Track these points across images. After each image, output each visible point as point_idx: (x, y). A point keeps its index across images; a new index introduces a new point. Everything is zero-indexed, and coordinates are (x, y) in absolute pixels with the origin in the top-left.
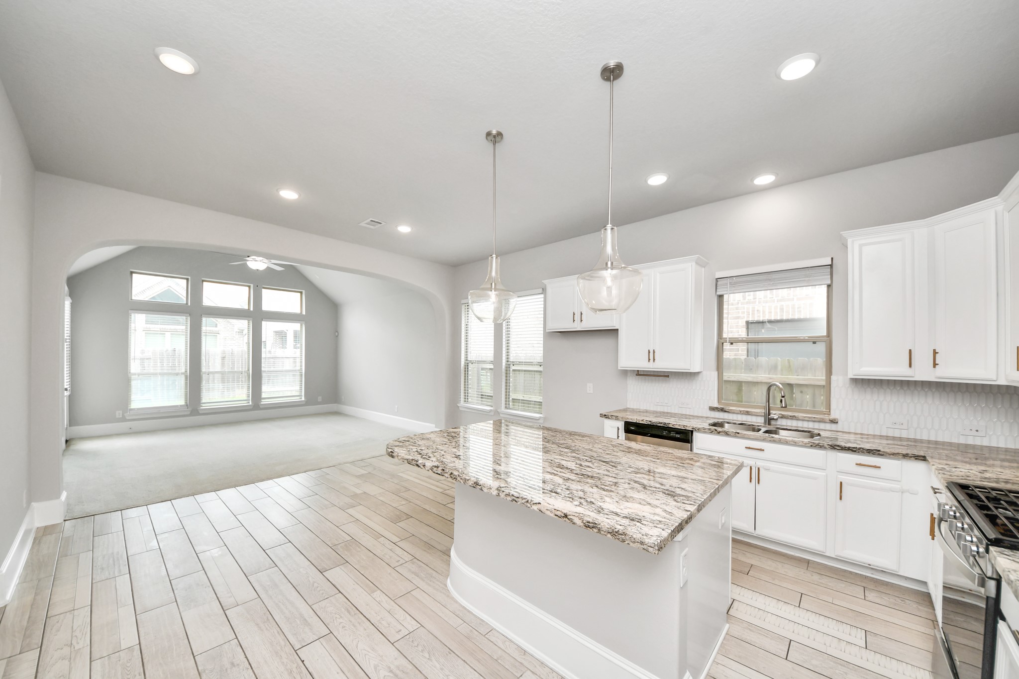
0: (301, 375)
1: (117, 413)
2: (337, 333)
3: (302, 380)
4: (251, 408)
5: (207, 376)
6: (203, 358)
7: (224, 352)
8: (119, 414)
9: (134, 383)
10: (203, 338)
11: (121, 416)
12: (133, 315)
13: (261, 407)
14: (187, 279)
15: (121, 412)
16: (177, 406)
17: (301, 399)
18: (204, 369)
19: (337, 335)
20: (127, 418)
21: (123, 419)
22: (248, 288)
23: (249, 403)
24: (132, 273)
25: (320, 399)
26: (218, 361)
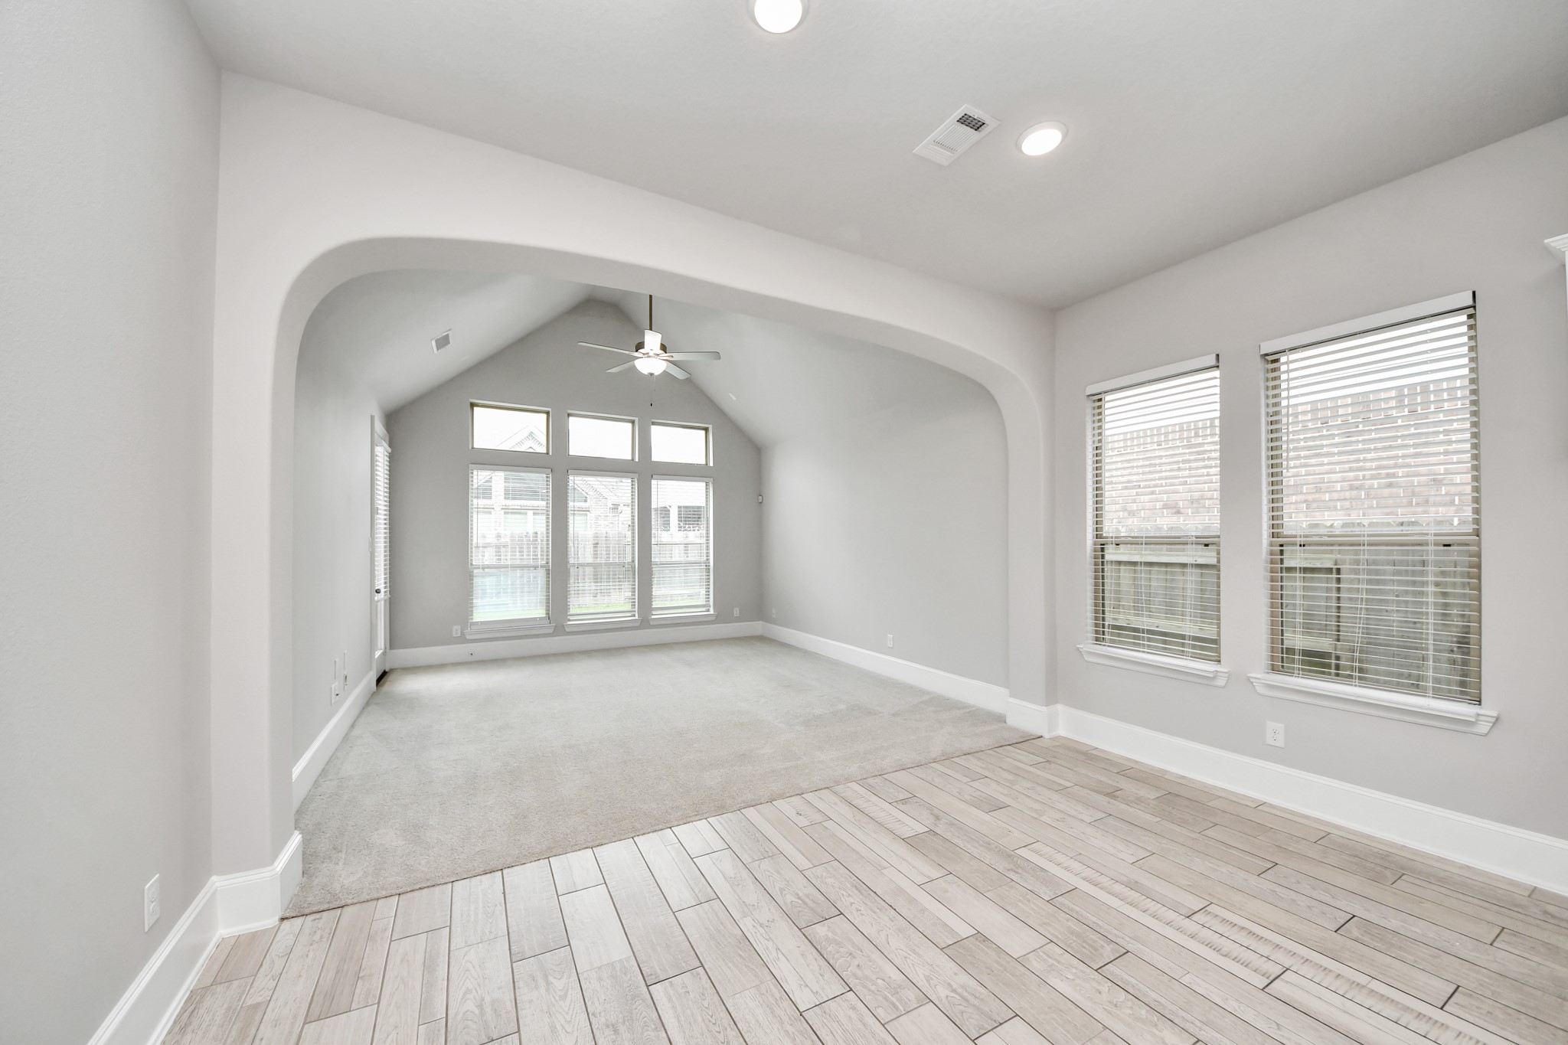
0: (708, 570)
1: (455, 627)
2: (760, 497)
3: (709, 579)
4: (638, 624)
5: (576, 569)
6: (571, 544)
7: (596, 536)
8: (456, 631)
9: (477, 581)
10: (571, 518)
11: (459, 635)
12: (475, 472)
13: (652, 623)
14: (548, 413)
15: (459, 627)
16: (535, 619)
17: (708, 611)
18: (571, 561)
19: (760, 501)
20: (468, 637)
21: (462, 640)
22: (630, 425)
23: (634, 616)
24: (473, 405)
25: (736, 612)
26: (590, 549)
